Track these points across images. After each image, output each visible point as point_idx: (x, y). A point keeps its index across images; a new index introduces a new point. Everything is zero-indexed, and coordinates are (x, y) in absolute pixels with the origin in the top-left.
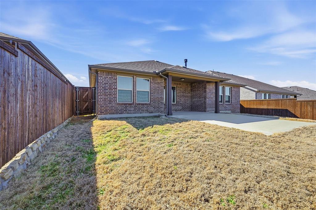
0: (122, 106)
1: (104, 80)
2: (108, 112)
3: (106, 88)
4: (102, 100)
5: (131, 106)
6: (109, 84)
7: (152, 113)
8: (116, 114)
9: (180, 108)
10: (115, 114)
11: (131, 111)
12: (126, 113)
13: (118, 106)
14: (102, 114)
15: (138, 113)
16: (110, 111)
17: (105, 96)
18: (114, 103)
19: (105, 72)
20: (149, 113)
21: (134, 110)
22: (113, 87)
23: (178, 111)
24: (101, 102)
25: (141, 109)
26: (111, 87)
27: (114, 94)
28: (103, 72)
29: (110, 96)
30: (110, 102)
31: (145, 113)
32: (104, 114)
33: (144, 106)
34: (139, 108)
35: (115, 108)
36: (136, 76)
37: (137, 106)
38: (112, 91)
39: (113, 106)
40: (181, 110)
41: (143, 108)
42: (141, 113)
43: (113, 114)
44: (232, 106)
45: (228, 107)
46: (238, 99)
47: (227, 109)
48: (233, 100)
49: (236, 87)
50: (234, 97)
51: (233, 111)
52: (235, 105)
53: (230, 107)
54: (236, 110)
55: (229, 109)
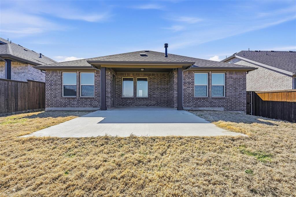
0: (66, 100)
1: (50, 78)
2: (54, 105)
3: (52, 84)
4: (49, 95)
5: (74, 100)
6: (55, 80)
7: (96, 107)
8: (61, 107)
9: (153, 102)
10: (59, 107)
11: (75, 104)
12: (69, 107)
13: (62, 100)
14: (49, 107)
15: (81, 107)
16: (55, 104)
17: (51, 91)
18: (59, 98)
19: (51, 71)
20: (93, 107)
21: (77, 104)
22: (58, 83)
23: (150, 106)
24: (48, 96)
25: (84, 103)
26: (56, 83)
27: (59, 90)
28: (50, 71)
29: (56, 91)
30: (55, 96)
31: (89, 107)
32: (50, 107)
33: (88, 100)
34: (82, 102)
35: (59, 102)
36: (79, 71)
37: (80, 100)
38: (57, 87)
39: (58, 100)
40: (154, 105)
41: (86, 102)
42: (84, 107)
43: (58, 107)
44: (226, 100)
45: (218, 103)
46: (242, 90)
47: (215, 106)
48: (229, 91)
49: (235, 72)
50: (231, 87)
51: (230, 108)
52: (233, 99)
53: (223, 102)
54: (237, 107)
55: (219, 105)
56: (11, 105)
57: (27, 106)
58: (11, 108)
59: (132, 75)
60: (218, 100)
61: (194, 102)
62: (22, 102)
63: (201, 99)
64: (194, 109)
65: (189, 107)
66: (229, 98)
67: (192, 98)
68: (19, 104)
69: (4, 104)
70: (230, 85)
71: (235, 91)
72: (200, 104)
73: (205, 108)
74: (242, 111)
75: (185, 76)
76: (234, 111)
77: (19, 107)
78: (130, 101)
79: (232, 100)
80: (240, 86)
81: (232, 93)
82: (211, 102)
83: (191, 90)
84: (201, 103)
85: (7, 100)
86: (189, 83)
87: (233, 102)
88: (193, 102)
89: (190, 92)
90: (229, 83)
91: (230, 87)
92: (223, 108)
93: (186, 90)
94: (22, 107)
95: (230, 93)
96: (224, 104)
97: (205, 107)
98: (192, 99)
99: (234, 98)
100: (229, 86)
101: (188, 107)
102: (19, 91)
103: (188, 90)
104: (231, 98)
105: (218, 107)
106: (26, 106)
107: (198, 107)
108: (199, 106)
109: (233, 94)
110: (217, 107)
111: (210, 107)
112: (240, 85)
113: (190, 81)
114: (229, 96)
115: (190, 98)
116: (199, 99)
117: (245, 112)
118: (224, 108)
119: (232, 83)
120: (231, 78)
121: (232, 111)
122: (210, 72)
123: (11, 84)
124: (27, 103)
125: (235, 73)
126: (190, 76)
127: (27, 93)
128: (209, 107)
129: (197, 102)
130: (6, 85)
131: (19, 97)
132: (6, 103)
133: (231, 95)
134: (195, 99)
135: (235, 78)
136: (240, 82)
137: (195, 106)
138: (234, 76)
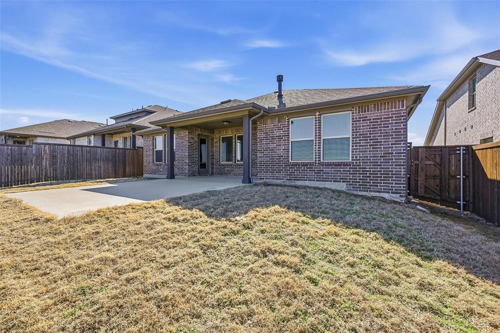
44: (352, 168)
45: (332, 173)
46: (391, 144)
47: (326, 178)
48: (357, 149)
49: (375, 105)
50: (364, 140)
51: (361, 185)
52: (368, 165)
53: (343, 171)
54: (379, 183)
55: (336, 179)
56: (119, 171)
57: (136, 172)
58: (119, 173)
59: (230, 133)
60: (333, 168)
61: (288, 170)
62: (130, 168)
63: (299, 165)
64: (288, 183)
65: (280, 179)
66: (359, 163)
67: (284, 163)
68: (127, 170)
69: (112, 169)
70: (361, 135)
71: (373, 148)
72: (297, 175)
73: (307, 183)
74: (392, 193)
75: (274, 126)
76: (370, 191)
77: (127, 173)
78: (228, 169)
79: (366, 168)
80: (388, 135)
81: (367, 151)
82: (319, 171)
83: (283, 150)
84: (299, 173)
85: (114, 166)
86: (280, 137)
87: (368, 171)
88: (286, 170)
89: (281, 152)
90: (357, 132)
91: (362, 140)
92: (345, 183)
93: (274, 150)
94: (130, 173)
95: (362, 151)
96: (346, 176)
97: (307, 180)
98: (285, 166)
99: (370, 162)
100: (357, 138)
101: (278, 179)
102: (127, 158)
103: (279, 150)
104: (363, 163)
105: (334, 181)
106: (134, 172)
107: (294, 180)
108: (297, 177)
109: (369, 154)
110: (331, 181)
111: (317, 181)
112: (386, 133)
113: (281, 134)
114: (357, 160)
115: (280, 163)
116: (296, 165)
117: (401, 196)
118: (347, 184)
119: (366, 131)
120: (363, 120)
121: (367, 191)
122: (317, 113)
123: (119, 151)
124: (136, 170)
125: (375, 108)
126: (280, 125)
127: (136, 159)
128: (314, 180)
129: (292, 170)
130: (114, 153)
131: (127, 164)
132: (113, 169)
133: (364, 157)
134: (289, 165)
135: (373, 119)
136: (389, 127)
137: (290, 177)
138: (372, 114)
